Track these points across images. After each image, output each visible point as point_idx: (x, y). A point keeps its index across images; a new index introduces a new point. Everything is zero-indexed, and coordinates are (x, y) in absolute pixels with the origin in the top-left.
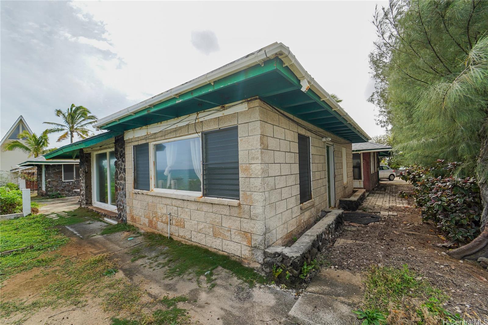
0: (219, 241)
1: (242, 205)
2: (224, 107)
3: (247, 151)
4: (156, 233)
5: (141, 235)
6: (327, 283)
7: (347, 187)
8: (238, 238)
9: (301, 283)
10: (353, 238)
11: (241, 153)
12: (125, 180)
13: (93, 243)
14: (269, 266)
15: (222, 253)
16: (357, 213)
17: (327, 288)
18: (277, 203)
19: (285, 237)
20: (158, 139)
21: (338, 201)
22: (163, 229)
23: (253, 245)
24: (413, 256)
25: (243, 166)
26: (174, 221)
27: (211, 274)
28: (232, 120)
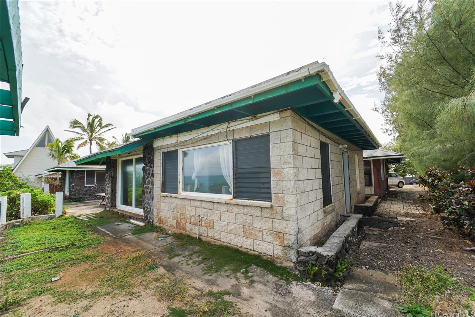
0: (250, 241)
1: (274, 207)
2: (256, 117)
3: (280, 157)
4: (184, 234)
5: (170, 235)
6: (362, 281)
7: (360, 193)
8: (270, 238)
9: (335, 281)
10: (377, 241)
11: (272, 159)
12: (152, 184)
13: (128, 242)
14: (303, 264)
15: (253, 252)
16: (374, 219)
17: (364, 286)
18: (306, 205)
19: (312, 238)
20: (188, 146)
21: (353, 207)
22: (191, 230)
23: (285, 245)
24: (442, 258)
25: (275, 170)
26: (203, 223)
27: (247, 272)
28: (264, 128)
